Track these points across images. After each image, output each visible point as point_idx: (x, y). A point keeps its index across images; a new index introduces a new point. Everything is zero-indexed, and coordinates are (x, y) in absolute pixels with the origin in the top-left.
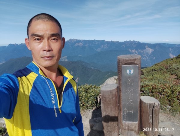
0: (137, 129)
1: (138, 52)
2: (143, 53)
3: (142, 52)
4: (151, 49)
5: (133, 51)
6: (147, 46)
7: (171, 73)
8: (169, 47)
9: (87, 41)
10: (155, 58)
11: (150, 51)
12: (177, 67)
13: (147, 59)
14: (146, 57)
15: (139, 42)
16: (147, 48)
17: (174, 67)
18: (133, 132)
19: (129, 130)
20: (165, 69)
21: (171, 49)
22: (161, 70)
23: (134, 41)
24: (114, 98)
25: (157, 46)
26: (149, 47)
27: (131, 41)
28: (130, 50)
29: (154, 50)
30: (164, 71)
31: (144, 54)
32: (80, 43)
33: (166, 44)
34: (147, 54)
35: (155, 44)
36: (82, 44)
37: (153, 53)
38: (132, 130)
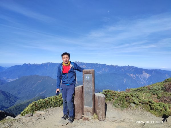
0: (92, 111)
1: (136, 76)
2: (141, 77)
3: (139, 76)
4: (148, 74)
5: (131, 75)
6: (144, 72)
7: (153, 93)
8: (165, 74)
9: (90, 64)
10: (152, 83)
11: (147, 76)
12: (158, 88)
13: (144, 83)
14: (143, 81)
15: (136, 68)
16: (144, 73)
17: (156, 88)
18: (90, 113)
19: (87, 111)
20: (148, 89)
21: (167, 75)
22: (144, 90)
23: (132, 66)
24: (80, 92)
25: (154, 72)
26: (146, 72)
27: (129, 66)
28: (129, 74)
29: (150, 75)
30: (147, 91)
31: (142, 79)
32: (84, 66)
33: (162, 70)
34: (145, 78)
35: (151, 70)
36: (85, 66)
37: (150, 78)
38: (89, 111)
